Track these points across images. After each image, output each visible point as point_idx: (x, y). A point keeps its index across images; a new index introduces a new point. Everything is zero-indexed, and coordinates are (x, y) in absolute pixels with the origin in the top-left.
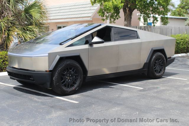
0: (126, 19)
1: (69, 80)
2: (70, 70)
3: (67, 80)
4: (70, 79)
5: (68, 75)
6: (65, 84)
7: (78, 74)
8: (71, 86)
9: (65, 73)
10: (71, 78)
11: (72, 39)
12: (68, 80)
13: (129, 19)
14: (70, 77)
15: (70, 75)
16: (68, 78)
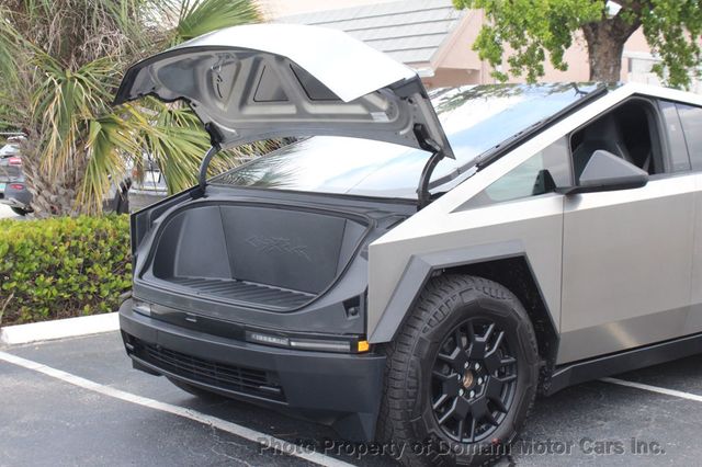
0: (598, 70)
1: (472, 394)
2: (478, 339)
3: (461, 392)
4: (476, 389)
5: (466, 365)
6: (451, 417)
7: (513, 359)
8: (479, 423)
9: (453, 357)
10: (480, 381)
11: (482, 165)
12: (467, 392)
13: (611, 70)
14: (475, 375)
15: (477, 366)
16: (468, 381)
